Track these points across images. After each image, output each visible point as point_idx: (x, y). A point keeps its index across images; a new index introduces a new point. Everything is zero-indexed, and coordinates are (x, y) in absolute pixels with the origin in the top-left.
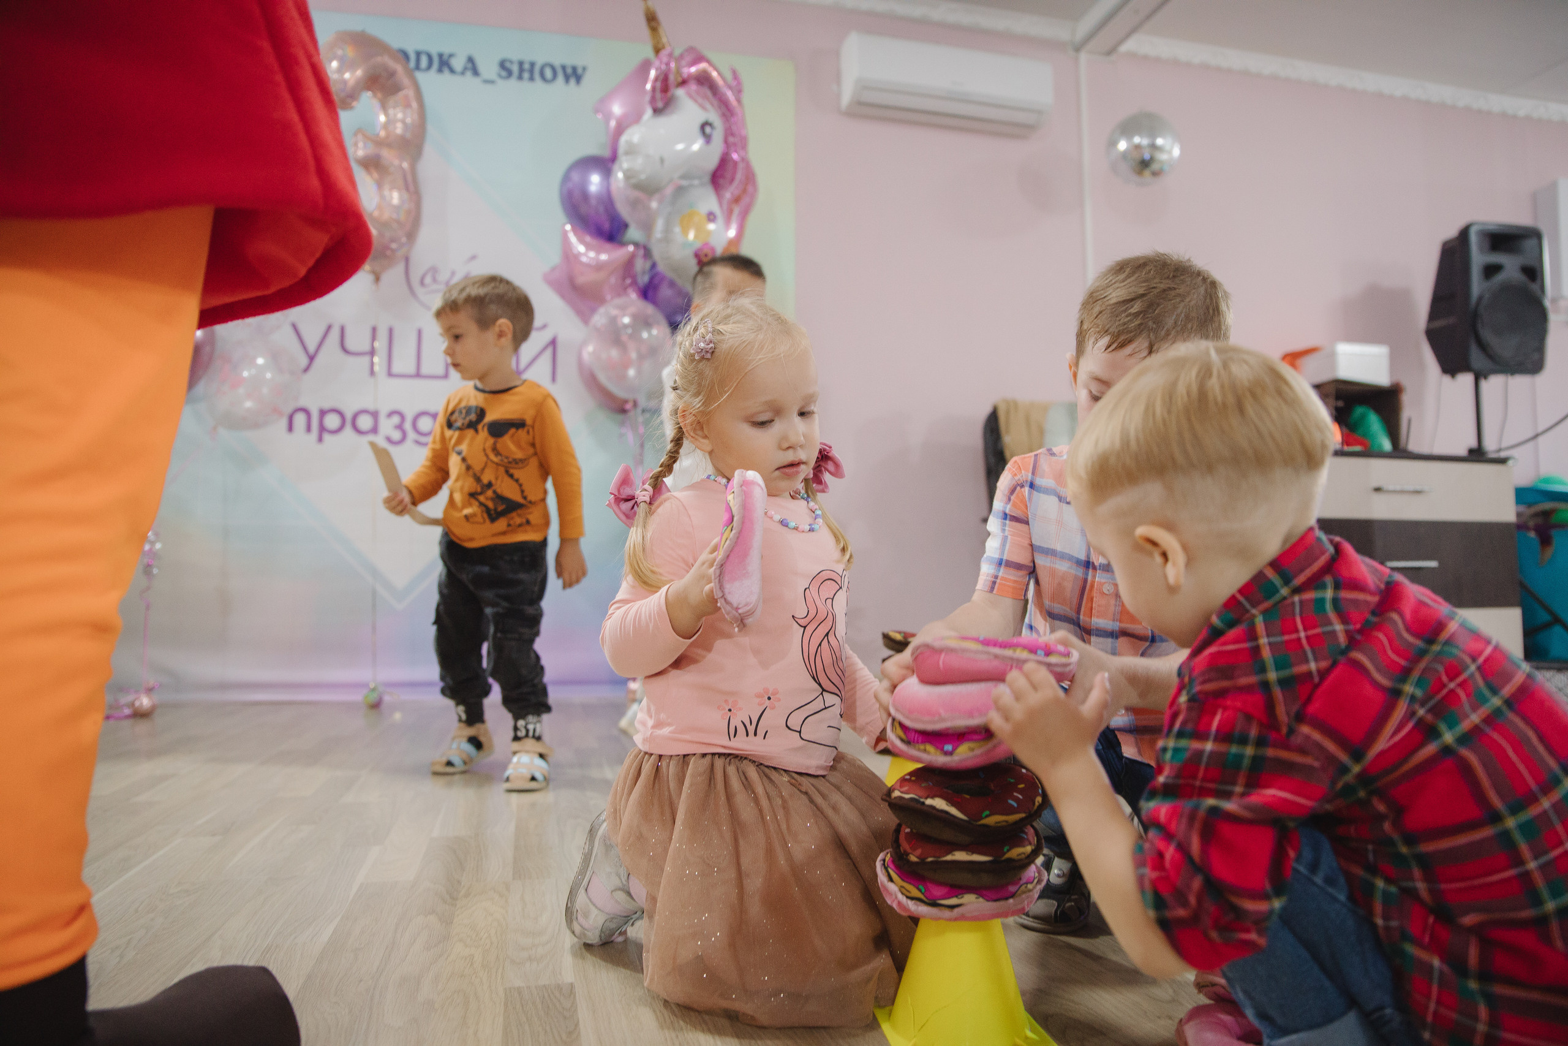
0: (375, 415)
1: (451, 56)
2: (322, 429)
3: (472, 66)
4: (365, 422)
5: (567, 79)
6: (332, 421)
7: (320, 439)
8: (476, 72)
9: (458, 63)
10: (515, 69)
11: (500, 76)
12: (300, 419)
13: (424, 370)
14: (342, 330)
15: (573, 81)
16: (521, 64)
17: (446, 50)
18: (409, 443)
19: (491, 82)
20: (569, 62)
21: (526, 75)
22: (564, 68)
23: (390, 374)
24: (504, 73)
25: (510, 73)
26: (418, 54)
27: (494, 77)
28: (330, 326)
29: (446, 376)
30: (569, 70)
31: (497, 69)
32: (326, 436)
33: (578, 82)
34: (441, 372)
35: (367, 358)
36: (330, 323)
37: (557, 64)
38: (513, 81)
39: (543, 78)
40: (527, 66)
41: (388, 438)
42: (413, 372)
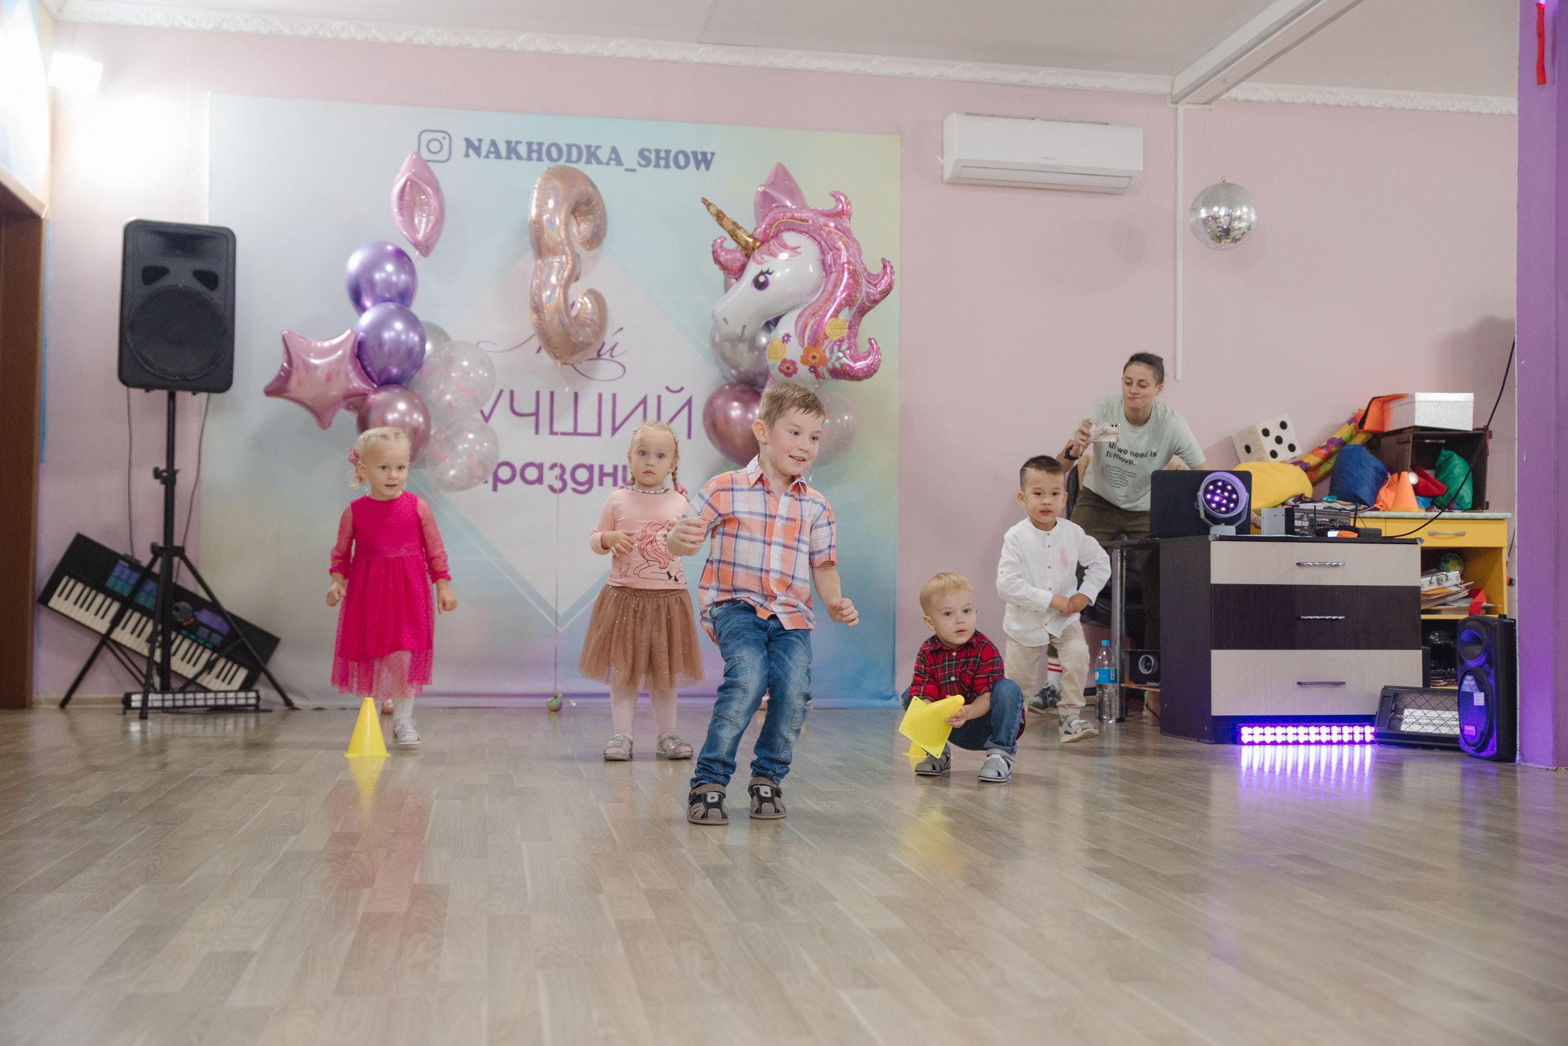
0: (540, 467)
1: (598, 147)
2: (496, 479)
3: (616, 157)
4: (532, 474)
5: (698, 168)
6: (505, 473)
7: (495, 489)
8: (619, 163)
9: (604, 155)
10: (653, 156)
11: (640, 165)
13: (579, 430)
14: (512, 393)
15: (703, 166)
16: (658, 152)
17: (594, 143)
18: (569, 490)
19: (634, 170)
20: (699, 150)
22: (695, 154)
23: (552, 433)
24: (643, 162)
25: (648, 161)
26: (569, 146)
27: (635, 166)
28: (501, 392)
29: (599, 434)
30: (700, 157)
31: (637, 158)
32: (499, 485)
33: (707, 168)
34: (595, 431)
35: (533, 418)
36: (502, 388)
37: (689, 152)
38: (651, 168)
39: (678, 166)
40: (663, 154)
41: (551, 488)
42: (571, 430)
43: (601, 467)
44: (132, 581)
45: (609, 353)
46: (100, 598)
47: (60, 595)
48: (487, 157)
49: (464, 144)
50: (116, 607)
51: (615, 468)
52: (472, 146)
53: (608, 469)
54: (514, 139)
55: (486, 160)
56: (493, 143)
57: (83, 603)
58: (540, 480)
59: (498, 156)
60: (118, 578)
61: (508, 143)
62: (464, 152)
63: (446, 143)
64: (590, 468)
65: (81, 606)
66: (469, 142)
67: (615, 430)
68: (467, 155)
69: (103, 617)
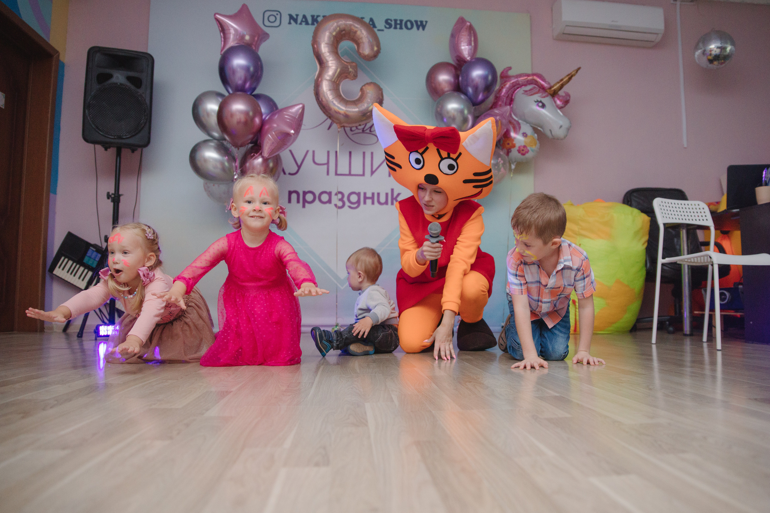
0: (330, 194)
2: (305, 201)
3: (372, 23)
4: (325, 198)
5: (418, 29)
6: (309, 197)
7: (304, 206)
8: (374, 26)
10: (393, 23)
11: (386, 27)
12: (294, 196)
13: (352, 173)
14: (314, 152)
15: (421, 28)
16: (396, 21)
18: (346, 207)
19: (382, 30)
20: (419, 19)
21: (398, 26)
22: (416, 22)
23: (336, 174)
24: (388, 26)
27: (383, 28)
28: (307, 152)
29: (363, 175)
30: (419, 23)
31: (384, 24)
32: (307, 204)
33: (423, 29)
34: (361, 173)
35: (326, 166)
36: (308, 149)
37: (413, 20)
38: (392, 29)
39: (407, 27)
40: (398, 22)
41: (336, 205)
42: (347, 173)
43: (365, 194)
44: (97, 259)
45: (369, 130)
46: (82, 269)
47: (59, 267)
48: (301, 24)
49: (288, 17)
50: (90, 274)
51: (373, 194)
52: (293, 19)
53: (369, 195)
54: (316, 14)
55: (301, 26)
56: (304, 17)
57: (72, 272)
58: (329, 201)
59: (307, 23)
60: (90, 257)
61: (313, 16)
62: (288, 21)
63: (278, 17)
64: (358, 194)
65: (71, 274)
66: (291, 17)
67: (372, 173)
68: (290, 23)
69: (83, 280)
